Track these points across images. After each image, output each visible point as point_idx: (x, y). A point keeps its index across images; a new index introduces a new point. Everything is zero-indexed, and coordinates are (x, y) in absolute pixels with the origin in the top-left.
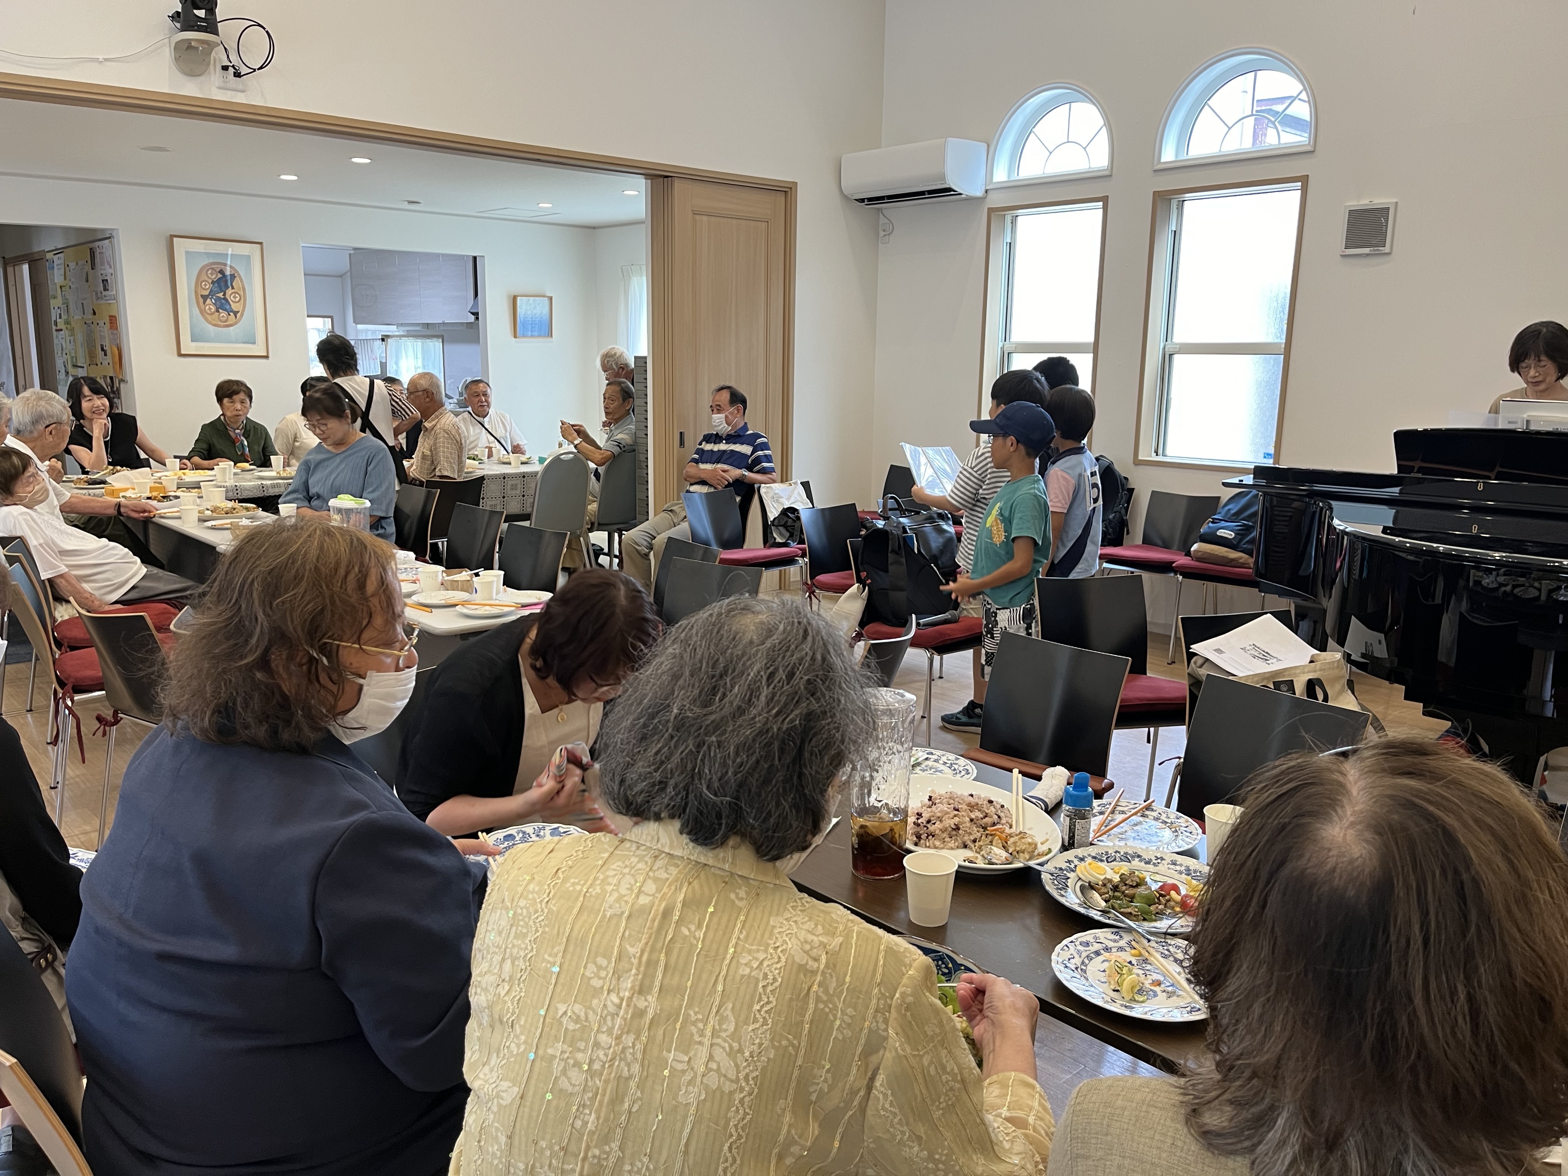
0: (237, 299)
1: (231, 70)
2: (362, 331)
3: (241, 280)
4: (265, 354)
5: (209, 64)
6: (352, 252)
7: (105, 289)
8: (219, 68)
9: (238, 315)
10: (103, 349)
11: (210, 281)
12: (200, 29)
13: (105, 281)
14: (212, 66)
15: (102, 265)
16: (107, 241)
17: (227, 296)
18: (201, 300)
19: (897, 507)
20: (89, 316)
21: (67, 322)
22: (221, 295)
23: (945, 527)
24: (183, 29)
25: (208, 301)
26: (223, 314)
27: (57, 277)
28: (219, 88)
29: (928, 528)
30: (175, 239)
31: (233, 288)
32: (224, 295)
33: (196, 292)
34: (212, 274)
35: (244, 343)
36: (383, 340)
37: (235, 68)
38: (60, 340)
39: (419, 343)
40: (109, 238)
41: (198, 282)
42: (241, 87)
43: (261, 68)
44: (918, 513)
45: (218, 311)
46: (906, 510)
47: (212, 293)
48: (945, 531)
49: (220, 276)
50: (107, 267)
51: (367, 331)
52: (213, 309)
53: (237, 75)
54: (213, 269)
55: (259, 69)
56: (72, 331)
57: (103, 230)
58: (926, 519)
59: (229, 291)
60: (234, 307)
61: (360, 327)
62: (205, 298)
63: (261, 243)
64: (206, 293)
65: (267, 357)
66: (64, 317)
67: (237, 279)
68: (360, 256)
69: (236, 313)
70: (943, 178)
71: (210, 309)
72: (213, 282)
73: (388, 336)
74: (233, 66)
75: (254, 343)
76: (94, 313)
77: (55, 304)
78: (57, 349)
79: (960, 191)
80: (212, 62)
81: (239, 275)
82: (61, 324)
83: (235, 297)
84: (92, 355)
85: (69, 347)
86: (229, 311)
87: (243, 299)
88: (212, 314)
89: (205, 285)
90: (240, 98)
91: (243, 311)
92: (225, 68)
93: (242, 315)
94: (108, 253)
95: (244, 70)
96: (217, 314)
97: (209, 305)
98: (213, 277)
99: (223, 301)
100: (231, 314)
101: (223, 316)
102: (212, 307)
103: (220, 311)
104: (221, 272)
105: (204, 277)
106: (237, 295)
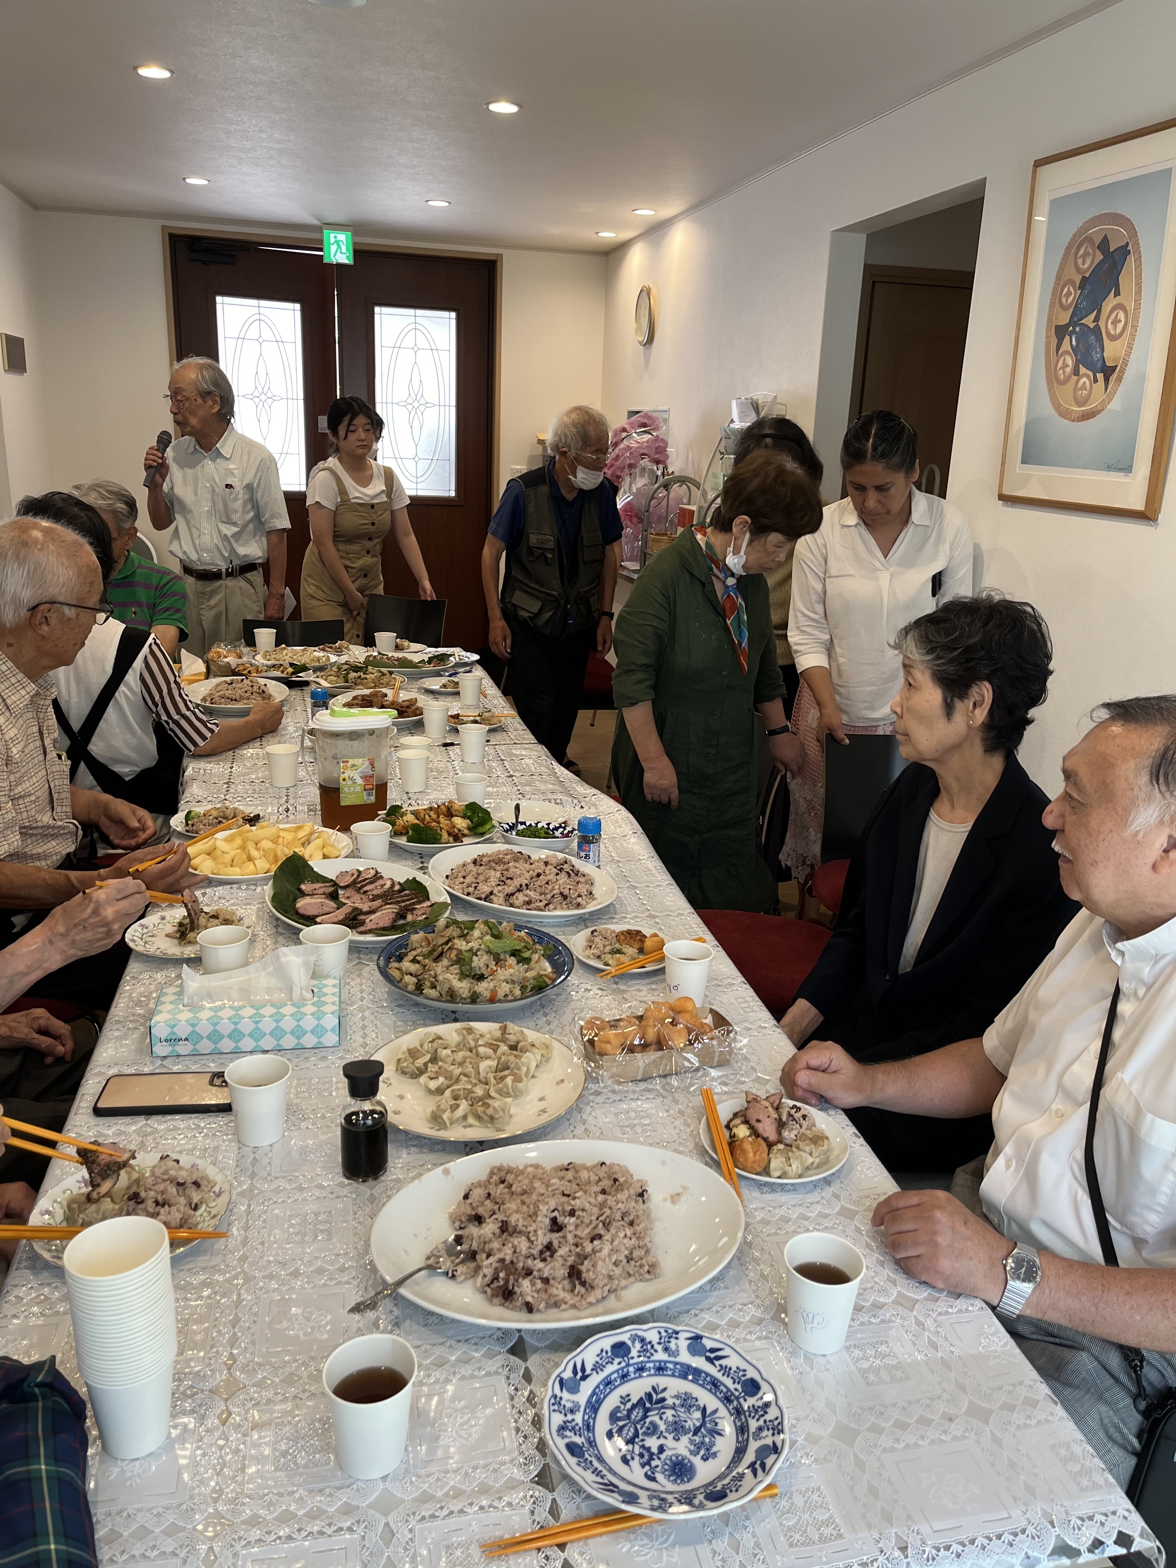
0: (1118, 331)
3: (1138, 258)
9: (1113, 378)
11: (1078, 279)
17: (1102, 324)
18: (1054, 341)
26: (1087, 378)
33: (1051, 317)
34: (1085, 254)
41: (1060, 282)
45: (1076, 371)
54: (1087, 238)
60: (1110, 353)
62: (1061, 332)
69: (1108, 372)
71: (1065, 366)
83: (1116, 322)
87: (1129, 326)
88: (1064, 381)
89: (1069, 294)
91: (1124, 364)
93: (1119, 378)
96: (1075, 378)
97: (1067, 352)
98: (1086, 266)
99: (1092, 339)
100: (1100, 376)
101: (1084, 387)
102: (1070, 361)
103: (1083, 370)
105: (1070, 271)
106: (1120, 315)
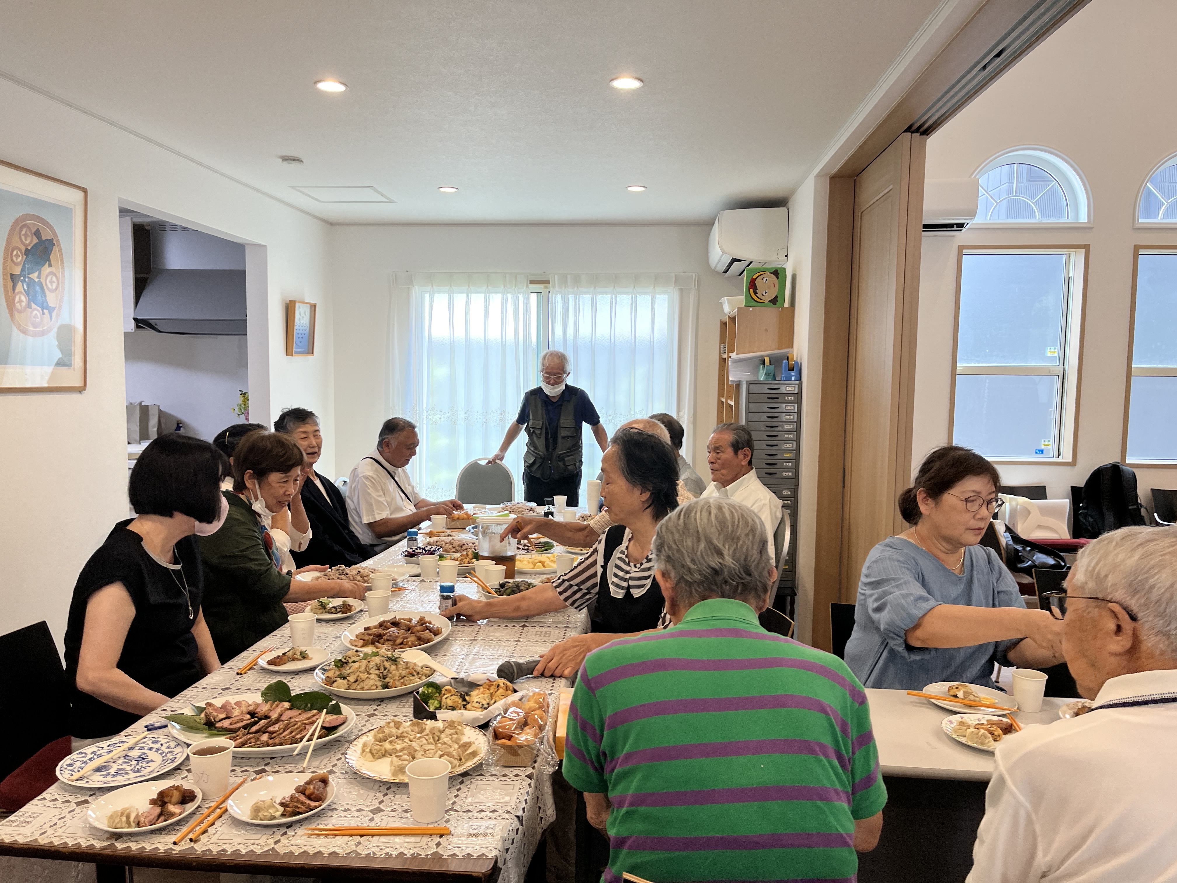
0: (55, 286)
3: (60, 250)
4: (83, 384)
9: (54, 314)
11: (23, 249)
17: (43, 280)
18: (10, 284)
25: (19, 287)
26: (35, 311)
31: (50, 264)
32: (39, 277)
33: (5, 268)
34: (23, 235)
35: (57, 365)
41: (8, 250)
45: (30, 307)
47: (25, 272)
49: (36, 241)
52: (24, 300)
54: (25, 226)
59: (45, 269)
60: (51, 299)
62: (15, 279)
63: (85, 191)
64: (17, 271)
65: (82, 390)
67: (55, 249)
69: (51, 310)
71: (20, 301)
72: (26, 251)
75: (71, 365)
81: (58, 241)
83: (52, 282)
86: (44, 307)
87: (60, 285)
88: (24, 310)
89: (17, 256)
91: (60, 307)
93: (58, 315)
96: (29, 310)
97: (20, 293)
98: (27, 242)
99: (37, 288)
100: (46, 311)
101: (36, 316)
102: (23, 298)
103: (33, 306)
104: (37, 233)
105: (16, 242)
106: (54, 279)
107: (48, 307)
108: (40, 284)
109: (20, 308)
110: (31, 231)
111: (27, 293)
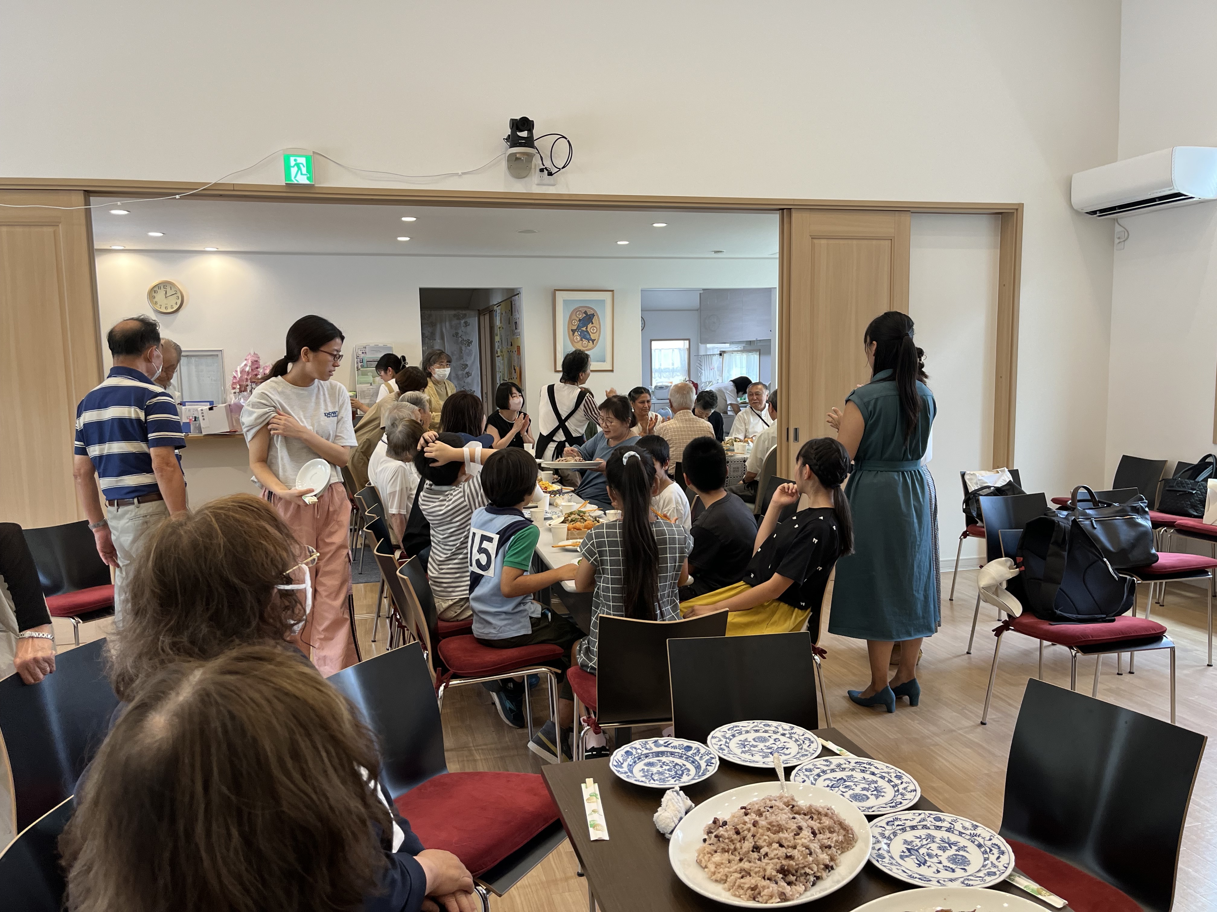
0: (595, 331)
1: (546, 172)
2: (710, 349)
3: (598, 317)
4: (611, 369)
5: (531, 168)
6: (702, 292)
7: (516, 329)
8: (538, 170)
10: (515, 369)
11: (578, 320)
12: (521, 145)
13: (516, 323)
14: (533, 171)
15: (515, 312)
16: (517, 296)
17: (588, 329)
18: (571, 333)
19: (1090, 498)
20: (509, 347)
21: (501, 352)
22: (584, 329)
23: (1140, 521)
24: (511, 147)
25: (576, 333)
26: (585, 342)
27: (498, 322)
28: (538, 185)
29: (1119, 521)
30: (557, 292)
31: (592, 323)
32: (587, 328)
33: (568, 328)
34: (579, 314)
35: (598, 361)
36: (721, 355)
37: (547, 170)
38: (499, 362)
39: (745, 356)
40: (518, 294)
41: (571, 320)
42: (552, 182)
43: (564, 167)
44: (1109, 505)
45: (582, 340)
46: (1099, 502)
47: (579, 328)
48: (1140, 525)
49: (584, 315)
50: (517, 313)
51: (713, 348)
52: (579, 338)
53: (550, 174)
54: (580, 311)
55: (562, 168)
56: (503, 356)
57: (517, 289)
58: (1118, 512)
59: (590, 326)
60: (593, 336)
61: (709, 346)
62: (573, 331)
63: (612, 291)
64: (575, 328)
65: (612, 371)
66: (500, 348)
67: (595, 317)
68: (707, 294)
69: (593, 341)
70: (1170, 184)
71: (577, 339)
72: (580, 320)
73: (724, 352)
74: (546, 168)
75: (604, 361)
76: (512, 345)
77: (497, 339)
78: (497, 370)
79: (1191, 195)
80: (533, 167)
81: (597, 314)
82: (499, 354)
83: (593, 330)
84: (510, 373)
85: (502, 367)
86: (589, 340)
87: (599, 330)
88: (579, 342)
89: (575, 322)
90: (551, 190)
91: (599, 339)
92: (542, 170)
93: (597, 342)
94: (517, 304)
95: (554, 170)
96: (581, 342)
98: (579, 317)
99: (586, 333)
100: (590, 341)
101: (585, 343)
102: (578, 337)
103: (583, 340)
104: (585, 313)
105: (574, 317)
106: (595, 328)
107: (591, 340)
108: (587, 331)
109: (576, 341)
110: (582, 312)
111: (580, 335)
